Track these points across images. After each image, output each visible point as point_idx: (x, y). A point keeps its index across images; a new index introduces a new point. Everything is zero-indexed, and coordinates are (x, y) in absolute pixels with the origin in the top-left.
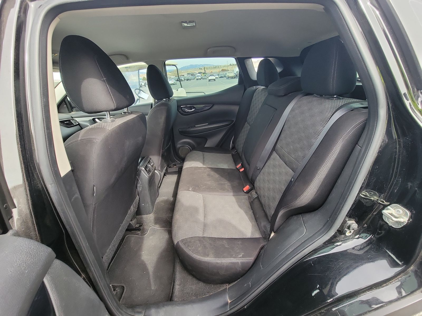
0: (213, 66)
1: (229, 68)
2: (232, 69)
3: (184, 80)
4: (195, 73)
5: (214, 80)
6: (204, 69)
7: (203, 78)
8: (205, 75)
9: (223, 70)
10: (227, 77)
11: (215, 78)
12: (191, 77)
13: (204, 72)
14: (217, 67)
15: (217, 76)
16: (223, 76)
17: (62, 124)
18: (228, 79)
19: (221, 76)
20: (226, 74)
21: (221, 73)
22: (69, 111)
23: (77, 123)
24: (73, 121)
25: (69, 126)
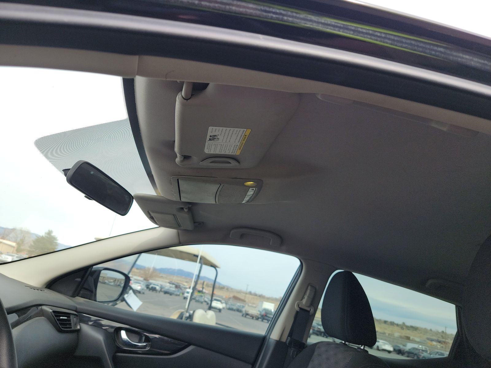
2: (252, 301)
5: (220, 310)
7: (197, 299)
8: (200, 294)
10: (244, 312)
11: (221, 307)
12: (174, 289)
13: (202, 289)
14: (225, 289)
15: (224, 305)
16: (235, 308)
17: (55, 319)
18: (245, 317)
19: (231, 307)
20: (243, 307)
21: (231, 302)
22: (75, 291)
23: (79, 327)
24: (73, 319)
25: (64, 328)
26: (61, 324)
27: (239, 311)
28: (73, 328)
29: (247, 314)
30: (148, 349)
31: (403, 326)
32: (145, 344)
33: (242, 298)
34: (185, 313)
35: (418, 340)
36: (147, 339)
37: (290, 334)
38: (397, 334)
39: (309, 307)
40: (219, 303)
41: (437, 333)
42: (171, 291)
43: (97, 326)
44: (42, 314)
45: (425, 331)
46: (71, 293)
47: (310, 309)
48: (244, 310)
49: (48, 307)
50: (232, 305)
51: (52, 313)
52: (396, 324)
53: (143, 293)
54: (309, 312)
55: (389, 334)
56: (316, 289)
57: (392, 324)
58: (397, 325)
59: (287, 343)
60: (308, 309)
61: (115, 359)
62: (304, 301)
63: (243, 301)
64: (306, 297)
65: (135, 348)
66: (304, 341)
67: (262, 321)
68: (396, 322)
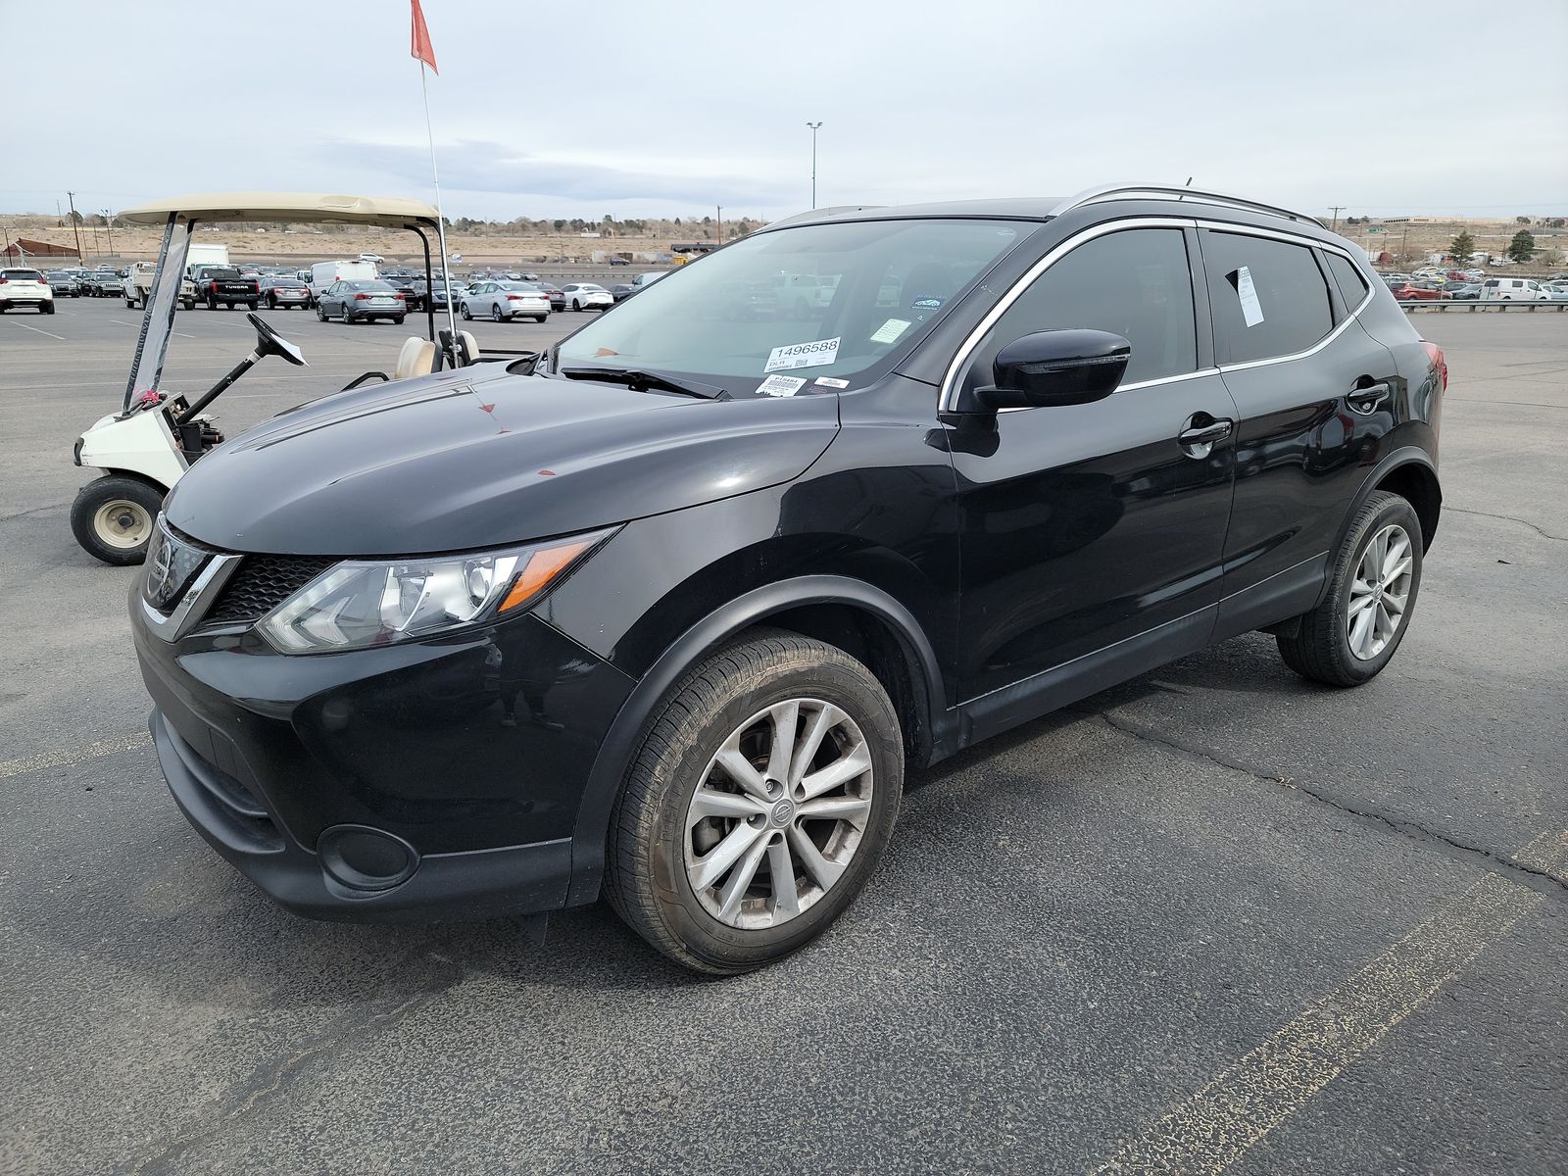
31: (608, 228)
35: (651, 256)
38: (597, 255)
40: (33, 283)
41: (694, 226)
45: (665, 228)
48: (129, 286)
52: (587, 225)
55: (577, 259)
57: (579, 226)
58: (592, 227)
67: (213, 308)
68: (587, 220)
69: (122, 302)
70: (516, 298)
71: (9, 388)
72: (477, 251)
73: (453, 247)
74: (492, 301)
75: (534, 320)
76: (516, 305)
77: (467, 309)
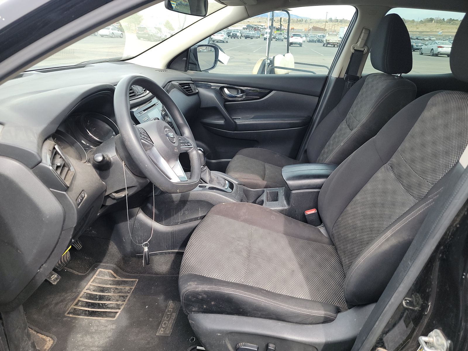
0: (296, 17)
1: (329, 27)
2: (333, 29)
3: (240, 36)
4: (262, 27)
5: (300, 45)
6: (281, 21)
7: (277, 37)
8: (279, 32)
9: (315, 29)
10: (325, 42)
11: (301, 42)
12: (254, 32)
13: (280, 27)
14: (304, 22)
15: (304, 39)
16: (315, 39)
17: (182, 89)
18: (327, 46)
19: (311, 39)
20: (324, 37)
21: (311, 34)
22: (186, 67)
23: (197, 91)
24: (192, 86)
25: (189, 93)
26: (187, 91)
27: (319, 41)
28: (194, 92)
29: (328, 43)
30: (244, 97)
32: (241, 95)
33: (323, 27)
34: (266, 60)
36: (243, 91)
37: (347, 72)
39: (363, 47)
40: (299, 38)
42: (251, 35)
43: (208, 87)
44: (174, 86)
46: (184, 69)
47: (364, 49)
48: (324, 39)
49: (175, 82)
50: (312, 37)
51: (179, 85)
53: (227, 42)
54: (363, 51)
56: (370, 31)
59: (344, 78)
60: (362, 49)
61: (225, 106)
62: (359, 43)
63: (324, 30)
64: (360, 40)
65: (236, 98)
66: (358, 75)
69: (322, 44)
70: (441, 47)
71: (251, 66)
72: (450, 30)
73: (441, 29)
74: (432, 48)
75: (447, 56)
76: (440, 50)
77: (422, 51)
